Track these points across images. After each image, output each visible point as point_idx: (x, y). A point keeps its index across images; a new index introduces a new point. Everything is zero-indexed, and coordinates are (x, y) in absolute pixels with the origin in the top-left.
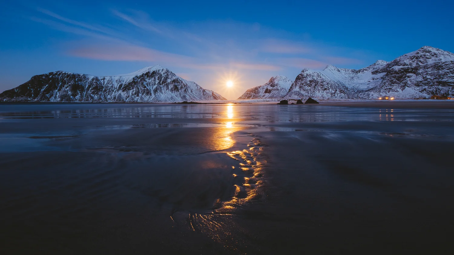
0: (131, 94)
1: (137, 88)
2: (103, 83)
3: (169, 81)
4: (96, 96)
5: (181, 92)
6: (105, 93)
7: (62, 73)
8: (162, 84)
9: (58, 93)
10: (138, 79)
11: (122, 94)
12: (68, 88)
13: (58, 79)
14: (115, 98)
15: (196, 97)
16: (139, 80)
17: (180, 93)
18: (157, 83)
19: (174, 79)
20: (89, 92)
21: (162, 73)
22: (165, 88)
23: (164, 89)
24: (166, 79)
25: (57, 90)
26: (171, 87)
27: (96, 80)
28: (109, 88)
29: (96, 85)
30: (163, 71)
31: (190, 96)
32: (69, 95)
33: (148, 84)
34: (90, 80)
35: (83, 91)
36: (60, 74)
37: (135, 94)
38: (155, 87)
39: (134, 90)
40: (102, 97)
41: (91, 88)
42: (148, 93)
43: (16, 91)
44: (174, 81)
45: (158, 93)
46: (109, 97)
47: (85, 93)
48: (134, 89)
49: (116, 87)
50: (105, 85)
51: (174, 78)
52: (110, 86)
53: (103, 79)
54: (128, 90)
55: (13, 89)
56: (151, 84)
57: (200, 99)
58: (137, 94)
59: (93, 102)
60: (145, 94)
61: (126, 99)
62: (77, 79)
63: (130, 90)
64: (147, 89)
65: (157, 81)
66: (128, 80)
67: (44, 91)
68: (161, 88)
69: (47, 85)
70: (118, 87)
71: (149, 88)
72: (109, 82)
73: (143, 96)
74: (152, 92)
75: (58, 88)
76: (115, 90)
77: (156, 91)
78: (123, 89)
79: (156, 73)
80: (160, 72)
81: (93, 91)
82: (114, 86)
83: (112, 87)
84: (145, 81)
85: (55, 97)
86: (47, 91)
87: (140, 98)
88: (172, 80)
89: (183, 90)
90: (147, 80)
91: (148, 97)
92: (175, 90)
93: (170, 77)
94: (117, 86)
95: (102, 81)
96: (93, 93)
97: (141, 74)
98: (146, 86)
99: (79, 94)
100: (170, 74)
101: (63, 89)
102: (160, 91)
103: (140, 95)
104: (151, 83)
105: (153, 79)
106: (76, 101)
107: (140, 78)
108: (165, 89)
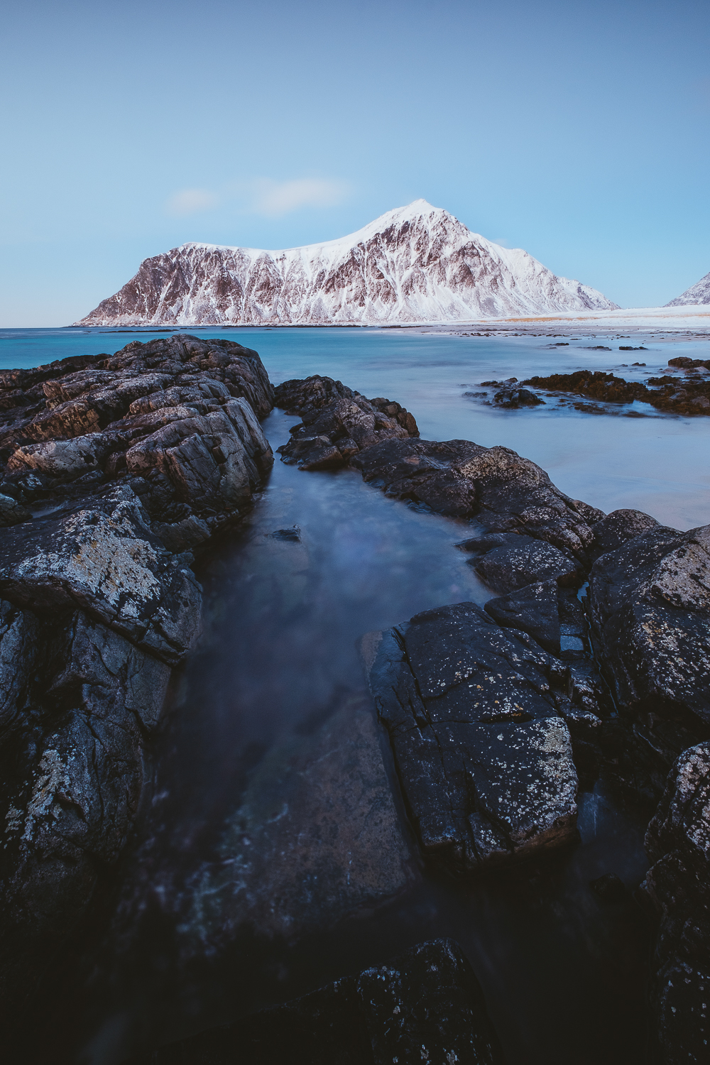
0: (344, 300)
1: (360, 280)
2: (281, 270)
3: (448, 251)
4: (267, 309)
5: (480, 287)
6: (286, 297)
7: (194, 248)
8: (428, 263)
9: (191, 302)
10: (364, 251)
11: (324, 301)
12: (209, 289)
13: (188, 265)
14: (308, 311)
15: (527, 304)
16: (367, 254)
17: (478, 293)
18: (413, 261)
19: (464, 244)
20: (252, 297)
21: (429, 227)
22: (436, 276)
23: (431, 279)
24: (441, 246)
25: (189, 295)
26: (452, 270)
27: (265, 263)
28: (293, 284)
29: (265, 278)
30: (434, 220)
31: (506, 301)
32: (212, 306)
33: (391, 266)
34: (253, 262)
35: (238, 294)
36: (191, 250)
37: (356, 299)
38: (407, 274)
39: (354, 287)
40: (280, 311)
41: (255, 287)
42: (389, 294)
43: (119, 301)
44: (462, 252)
45: (416, 295)
46: (294, 309)
47: (244, 300)
48: (354, 284)
49: (310, 281)
50: (285, 276)
51: (464, 241)
52: (297, 277)
53: (280, 259)
54: (339, 287)
55: (114, 297)
56: (397, 267)
57: (538, 308)
58: (360, 298)
59: (262, 324)
60: (380, 297)
61: (334, 315)
62: (225, 262)
63: (344, 287)
64: (387, 283)
65: (415, 255)
66: (340, 258)
67: (166, 299)
68: (423, 275)
69: (170, 284)
70: (314, 281)
71: (390, 281)
72: (295, 267)
73: (375, 305)
74: (399, 291)
75: (191, 289)
76: (308, 290)
77: (408, 287)
78: (326, 285)
79: (412, 229)
80: (424, 222)
81: (260, 293)
82: (305, 278)
83: (301, 280)
84: (381, 255)
85: (187, 313)
86: (173, 296)
87: (366, 311)
88: (458, 248)
89: (488, 279)
90: (387, 253)
91: (386, 306)
92: (462, 281)
93: (451, 238)
94: (312, 279)
95: (279, 265)
96: (261, 300)
97: (372, 237)
98: (384, 272)
99: (232, 302)
100: (451, 226)
101: (201, 289)
102: (421, 287)
103: (368, 300)
104: (397, 261)
105: (403, 248)
106: (226, 323)
107: (368, 248)
108: (435, 280)
